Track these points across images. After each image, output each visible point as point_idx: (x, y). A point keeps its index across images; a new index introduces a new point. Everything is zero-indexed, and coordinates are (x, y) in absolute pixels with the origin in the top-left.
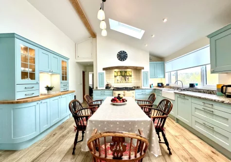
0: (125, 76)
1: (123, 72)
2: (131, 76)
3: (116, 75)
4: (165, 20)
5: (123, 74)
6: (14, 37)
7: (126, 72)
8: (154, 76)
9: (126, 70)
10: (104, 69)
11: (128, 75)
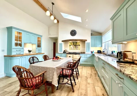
0: (76, 46)
1: (75, 43)
2: (80, 45)
3: (70, 44)
4: (87, 11)
5: (75, 44)
6: (12, 28)
7: (76, 43)
8: (94, 46)
9: (76, 42)
10: (63, 41)
11: (78, 44)
